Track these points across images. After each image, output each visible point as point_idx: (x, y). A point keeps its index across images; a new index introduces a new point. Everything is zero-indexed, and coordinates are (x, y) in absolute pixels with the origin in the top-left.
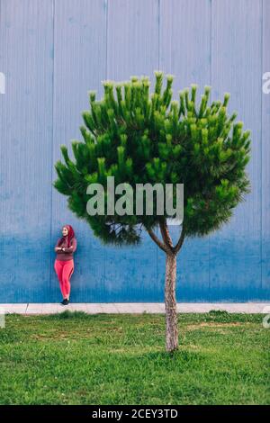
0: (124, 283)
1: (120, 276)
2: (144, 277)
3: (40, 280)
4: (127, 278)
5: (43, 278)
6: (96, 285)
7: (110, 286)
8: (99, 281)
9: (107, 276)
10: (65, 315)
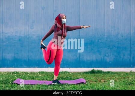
0: (115, 58)
1: (113, 55)
2: (124, 55)
3: (75, 57)
4: (116, 56)
5: (76, 56)
6: (101, 59)
7: (108, 60)
8: (102, 57)
9: (107, 55)
10: (93, 72)
